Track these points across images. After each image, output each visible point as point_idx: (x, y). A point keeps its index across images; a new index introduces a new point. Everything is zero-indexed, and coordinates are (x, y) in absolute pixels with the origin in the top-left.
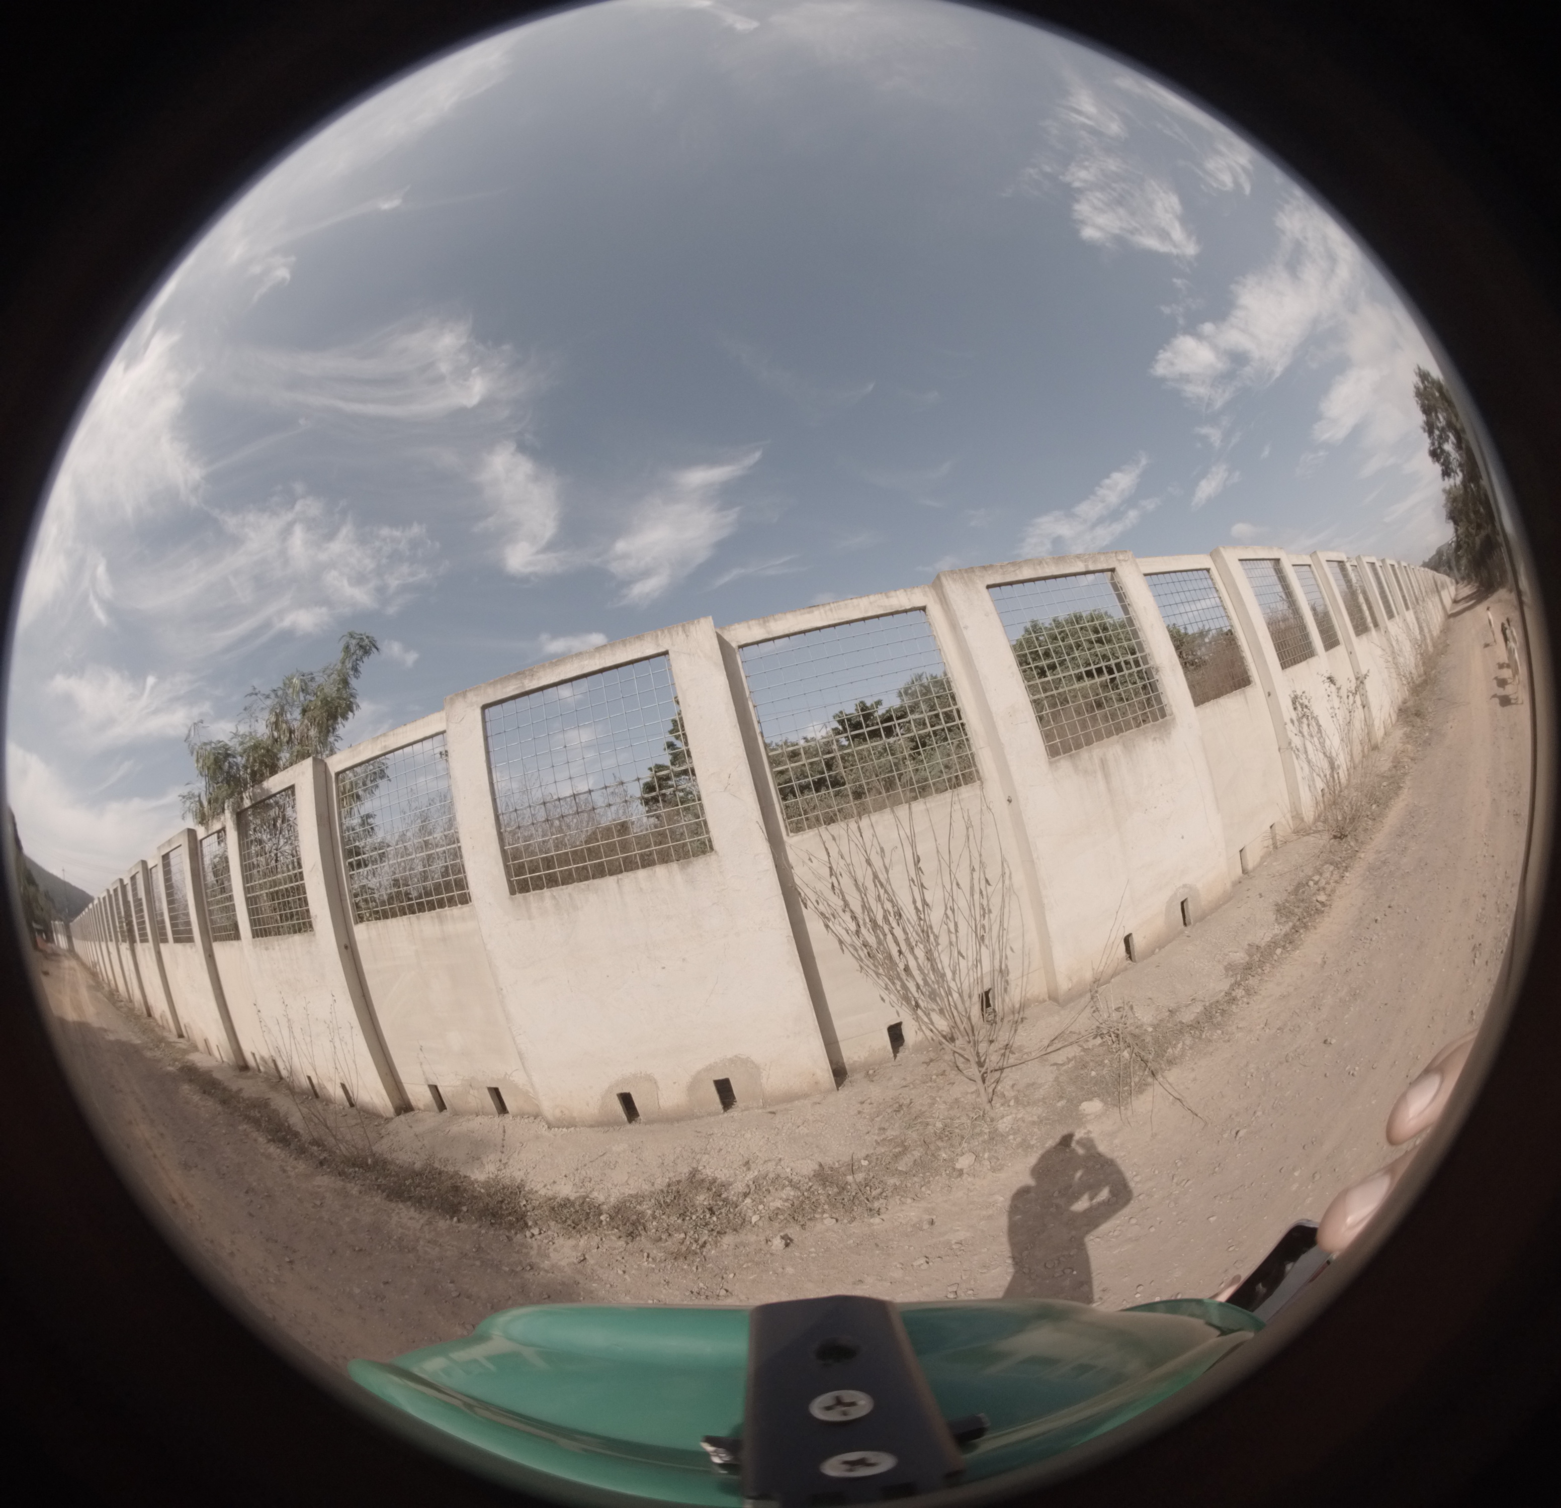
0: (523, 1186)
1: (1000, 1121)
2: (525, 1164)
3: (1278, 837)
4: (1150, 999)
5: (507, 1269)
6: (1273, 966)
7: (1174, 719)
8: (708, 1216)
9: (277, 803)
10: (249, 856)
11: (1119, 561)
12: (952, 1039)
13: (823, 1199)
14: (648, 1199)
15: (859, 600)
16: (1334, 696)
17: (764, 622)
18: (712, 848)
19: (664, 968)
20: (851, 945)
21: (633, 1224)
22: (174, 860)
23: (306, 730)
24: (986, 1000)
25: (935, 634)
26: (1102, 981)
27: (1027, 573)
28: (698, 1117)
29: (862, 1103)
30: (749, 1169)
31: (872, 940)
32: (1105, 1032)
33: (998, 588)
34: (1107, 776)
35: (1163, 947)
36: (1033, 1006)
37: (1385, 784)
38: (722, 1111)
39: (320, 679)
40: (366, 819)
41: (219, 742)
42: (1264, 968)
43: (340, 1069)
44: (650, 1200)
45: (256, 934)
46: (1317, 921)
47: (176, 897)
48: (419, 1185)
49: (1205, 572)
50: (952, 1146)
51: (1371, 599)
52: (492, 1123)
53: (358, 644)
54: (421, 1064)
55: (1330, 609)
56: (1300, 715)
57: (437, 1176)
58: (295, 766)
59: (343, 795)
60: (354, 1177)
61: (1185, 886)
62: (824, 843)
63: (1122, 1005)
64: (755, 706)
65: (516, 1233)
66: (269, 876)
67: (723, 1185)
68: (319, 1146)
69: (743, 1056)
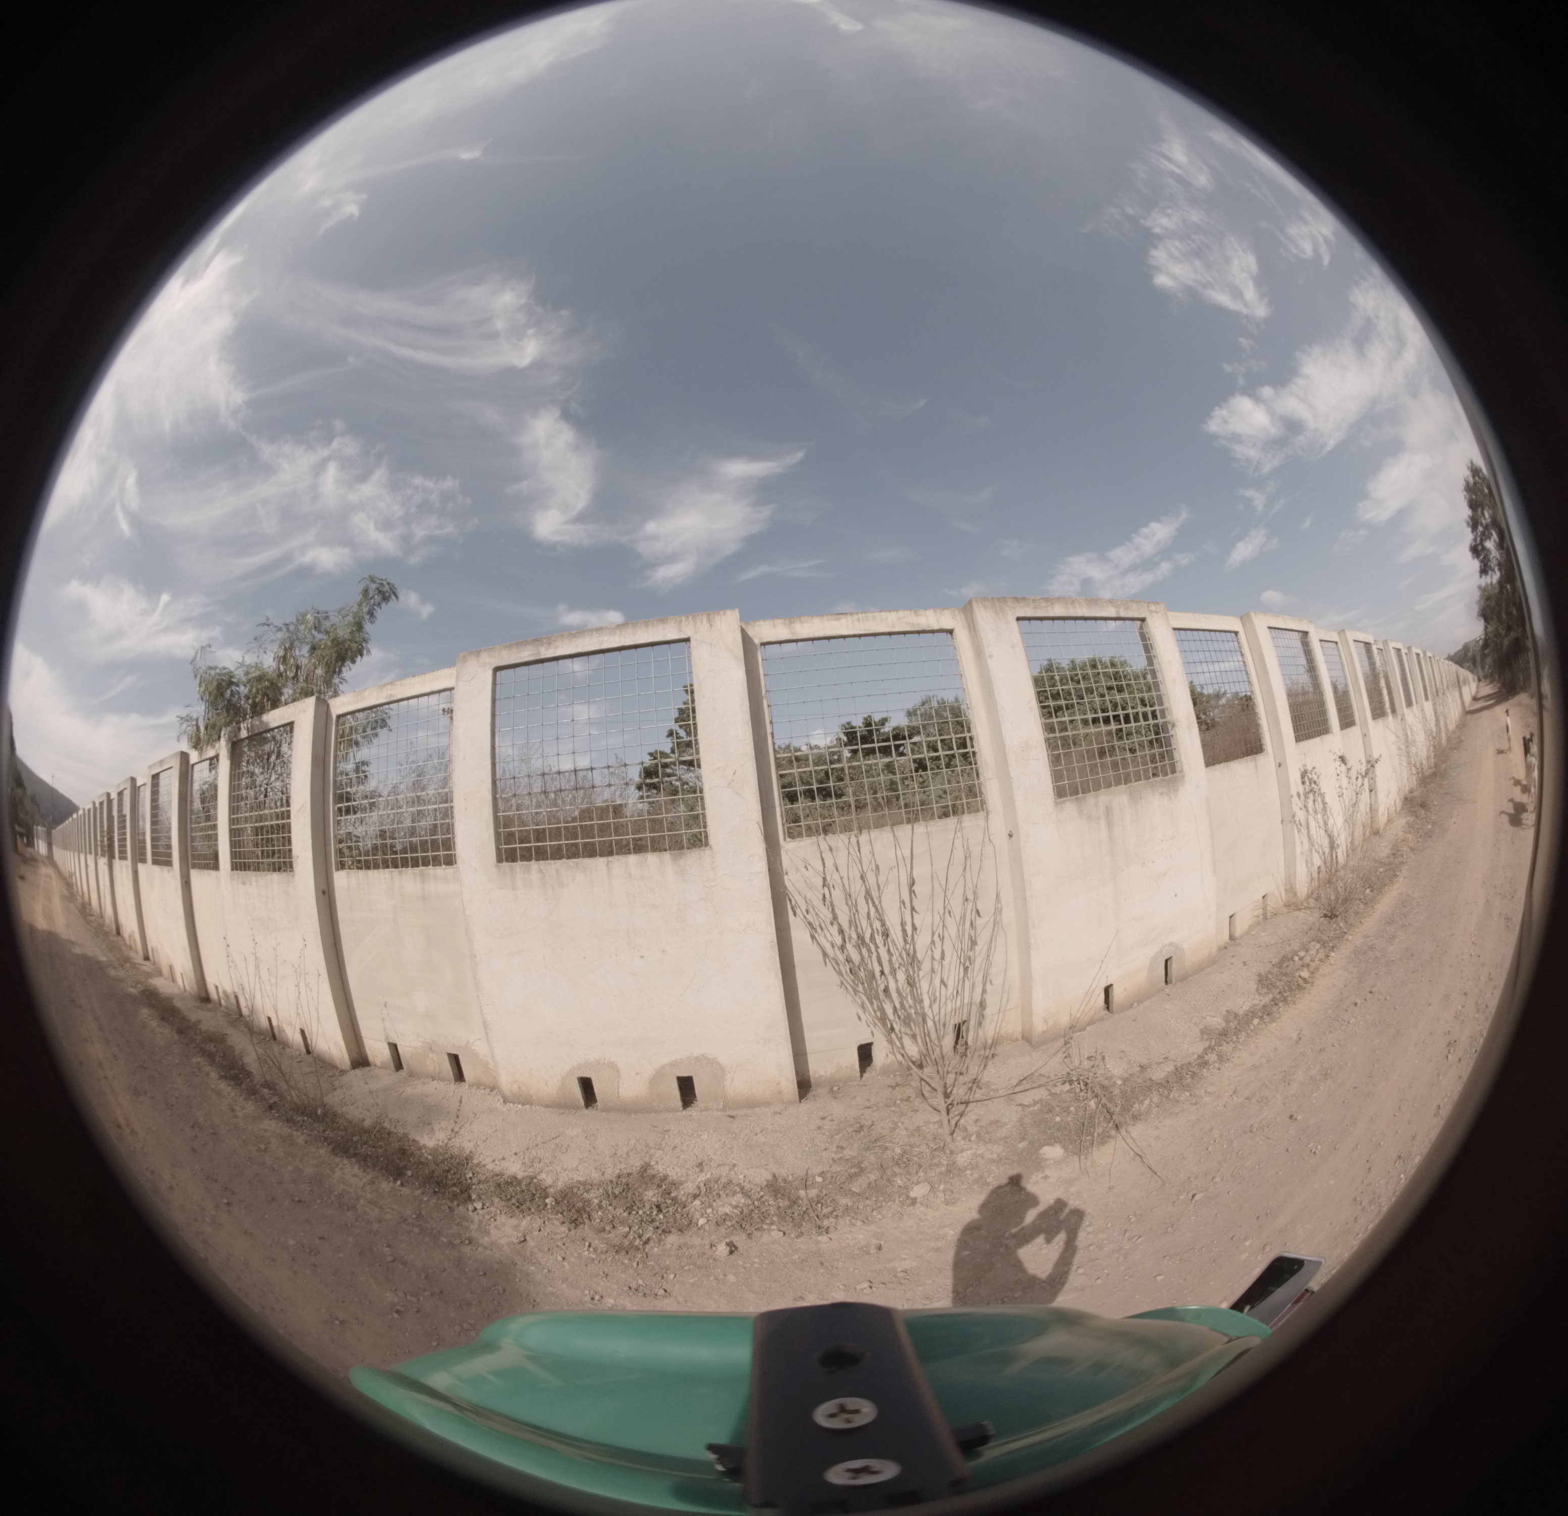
0: (472, 1158)
1: (959, 1155)
2: (476, 1136)
3: (1269, 908)
4: (1123, 1052)
5: (445, 1240)
6: (1248, 1036)
7: (1183, 776)
8: (655, 1213)
9: (274, 738)
10: (239, 787)
11: (1151, 611)
12: (921, 1067)
13: (773, 1210)
14: (596, 1188)
15: (888, 614)
16: (1343, 775)
17: (790, 623)
18: (707, 844)
19: (642, 957)
20: (835, 959)
21: (578, 1211)
22: (163, 781)
23: (312, 668)
24: (960, 1031)
25: (959, 658)
26: (1078, 1027)
27: (1058, 610)
28: (656, 1112)
29: (823, 1118)
30: (702, 1171)
31: (855, 957)
32: (1074, 1079)
33: (1027, 622)
34: (1110, 824)
35: (1142, 1002)
36: (1005, 1043)
37: (1381, 870)
38: (681, 1109)
39: (334, 619)
40: (361, 766)
41: (225, 668)
42: (1239, 1036)
43: (301, 1014)
44: (598, 1189)
45: (235, 867)
46: (1297, 996)
47: (161, 818)
48: (366, 1143)
49: (1233, 635)
50: (909, 1173)
51: (1392, 685)
52: (448, 1089)
53: (378, 589)
54: (383, 1020)
55: (1351, 688)
56: (1307, 790)
57: (385, 1136)
58: (296, 703)
59: (341, 738)
60: (301, 1126)
61: (1171, 944)
62: (821, 853)
63: (1094, 1054)
64: (769, 706)
65: (459, 1205)
66: (256, 811)
67: (673, 1184)
68: (270, 1089)
69: (709, 1057)
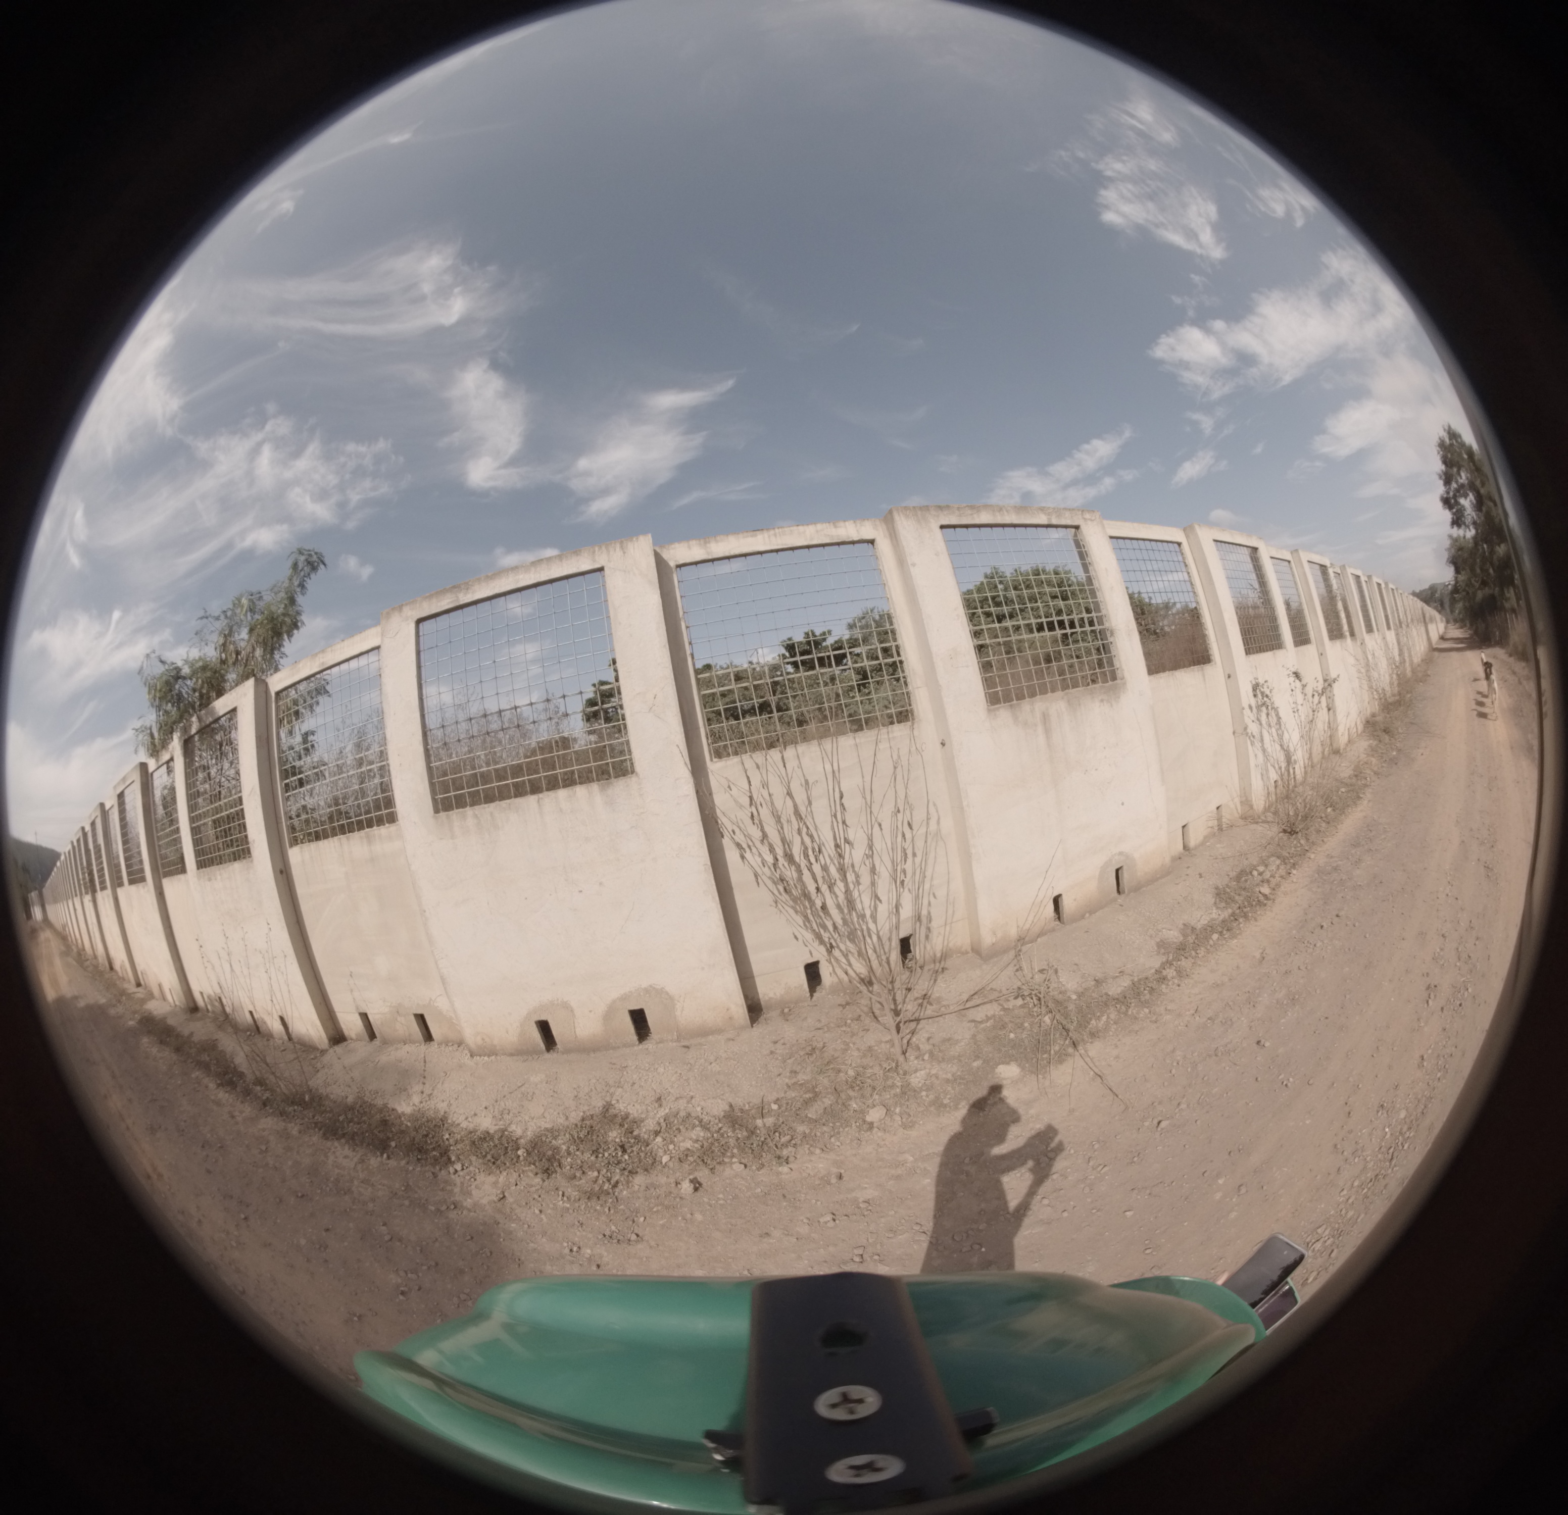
0: (447, 1119)
1: (914, 1075)
2: (447, 1095)
3: (1224, 820)
4: (1076, 965)
5: (433, 1208)
6: (1208, 952)
7: (1125, 684)
8: (620, 1154)
9: (221, 726)
10: (195, 784)
11: (1085, 519)
12: (869, 984)
13: (732, 1142)
14: (562, 1133)
15: (805, 527)
16: (1298, 691)
17: (705, 543)
18: (633, 770)
19: (581, 891)
20: (770, 878)
21: (549, 1160)
22: (128, 797)
23: (251, 649)
24: (905, 945)
25: (881, 568)
26: (1027, 939)
27: (985, 518)
28: (614, 1048)
29: (775, 1043)
30: (660, 1106)
31: (789, 875)
32: (1026, 993)
33: (952, 530)
34: (1048, 731)
35: (1094, 913)
36: (954, 956)
37: (1343, 790)
38: (638, 1043)
39: (268, 597)
40: (306, 737)
41: (173, 664)
42: (1198, 951)
43: (276, 1001)
44: (565, 1135)
45: (201, 865)
46: (1258, 912)
47: (130, 836)
48: (351, 1121)
49: (1176, 545)
50: (863, 1096)
51: (1351, 609)
52: (416, 1051)
53: (306, 560)
54: (352, 991)
55: (1305, 607)
56: (1260, 703)
57: (368, 1110)
58: (239, 687)
59: (282, 714)
60: (294, 1117)
61: (1120, 854)
62: (745, 771)
63: (1046, 968)
64: (687, 627)
65: (441, 1169)
66: (213, 804)
67: (634, 1122)
68: (262, 1086)
69: (657, 987)
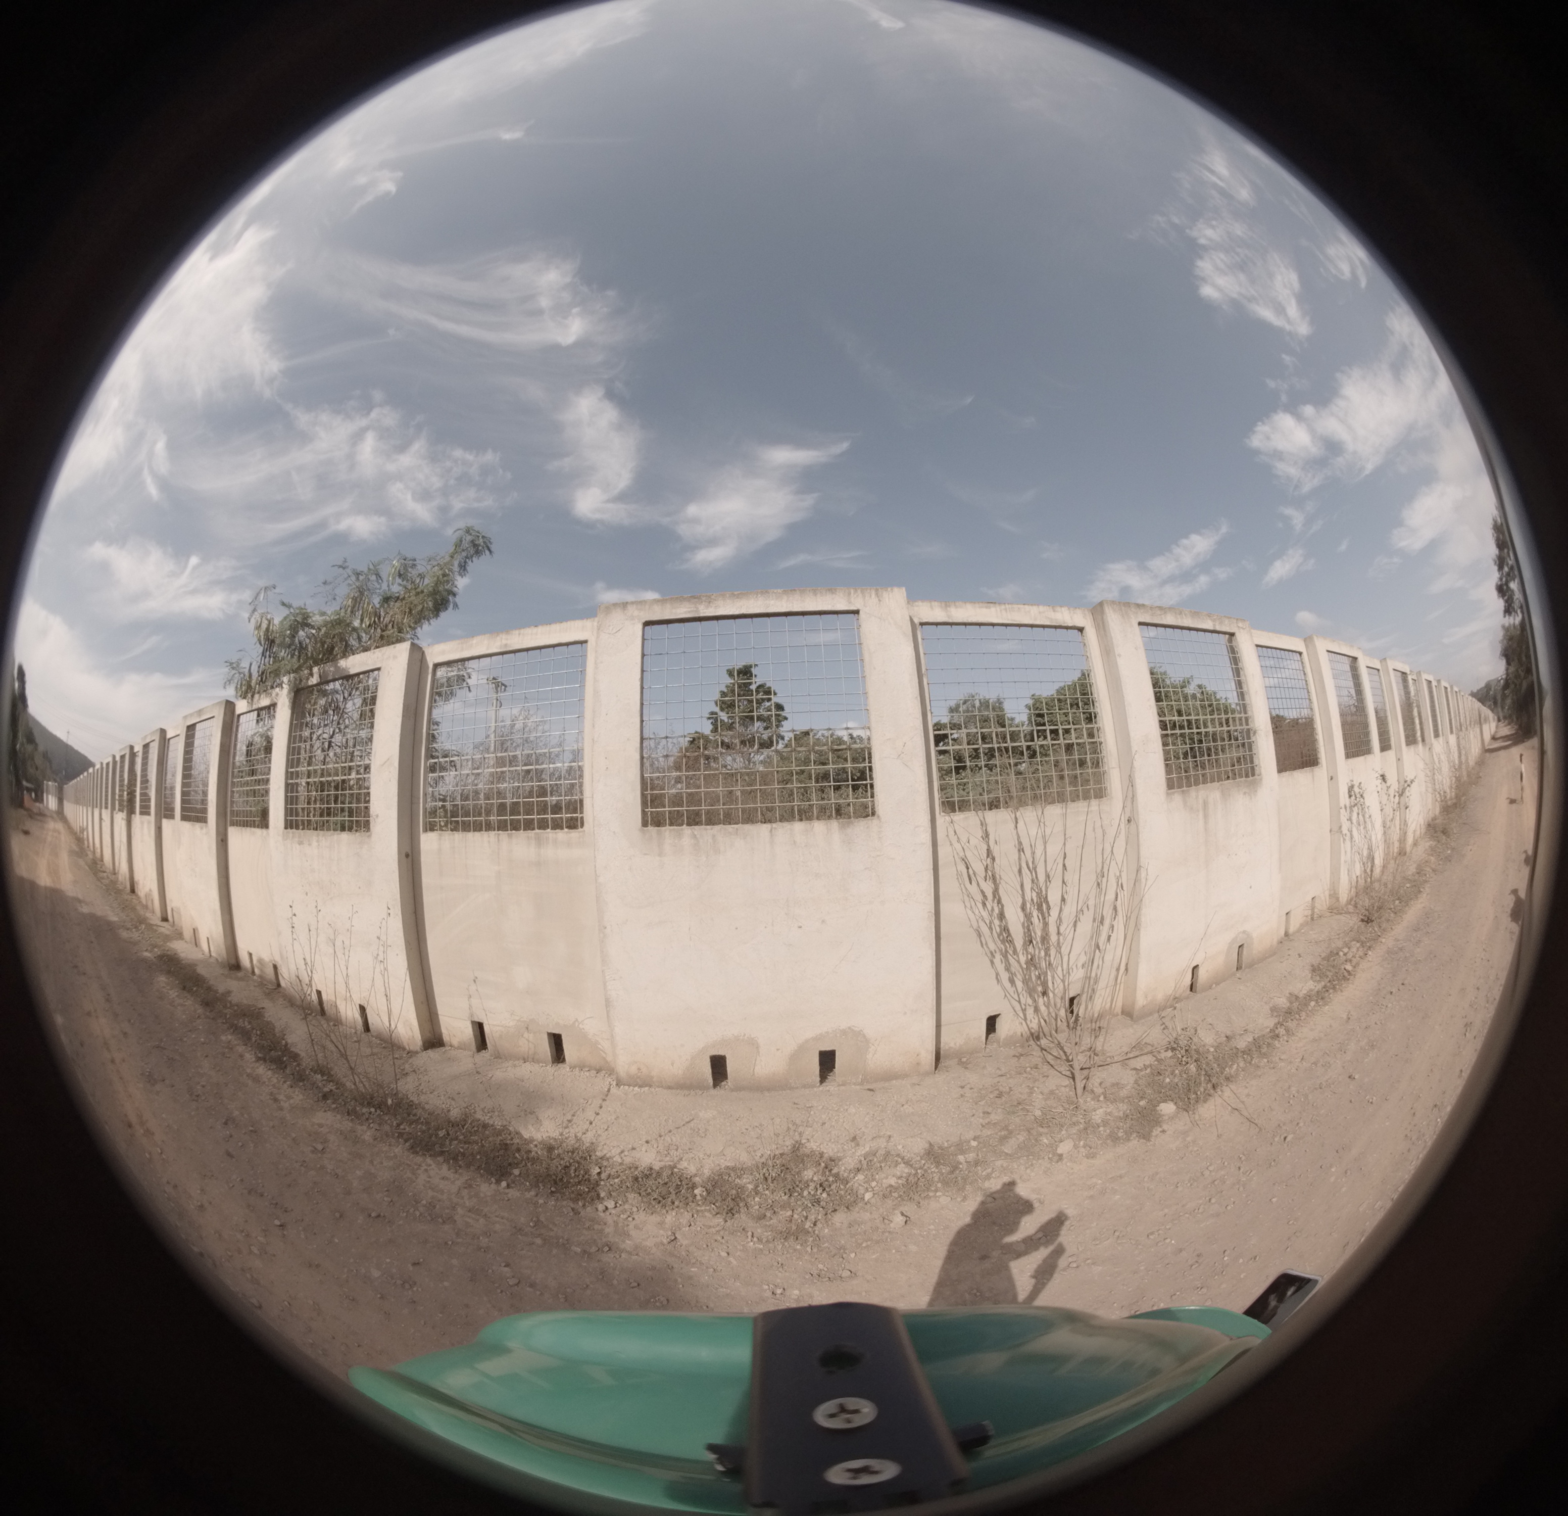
6: (1308, 1015)
7: (1260, 780)
8: (819, 1192)
11: (1239, 628)
13: (936, 1177)
14: (748, 1172)
16: (1384, 792)
21: (732, 1199)
22: (200, 732)
32: (1175, 1047)
37: (1408, 885)
46: (1343, 986)
47: (194, 772)
48: (456, 1138)
56: (1353, 803)
57: (480, 1129)
60: (367, 1119)
65: (585, 1206)
67: (831, 1160)
68: (324, 1074)
